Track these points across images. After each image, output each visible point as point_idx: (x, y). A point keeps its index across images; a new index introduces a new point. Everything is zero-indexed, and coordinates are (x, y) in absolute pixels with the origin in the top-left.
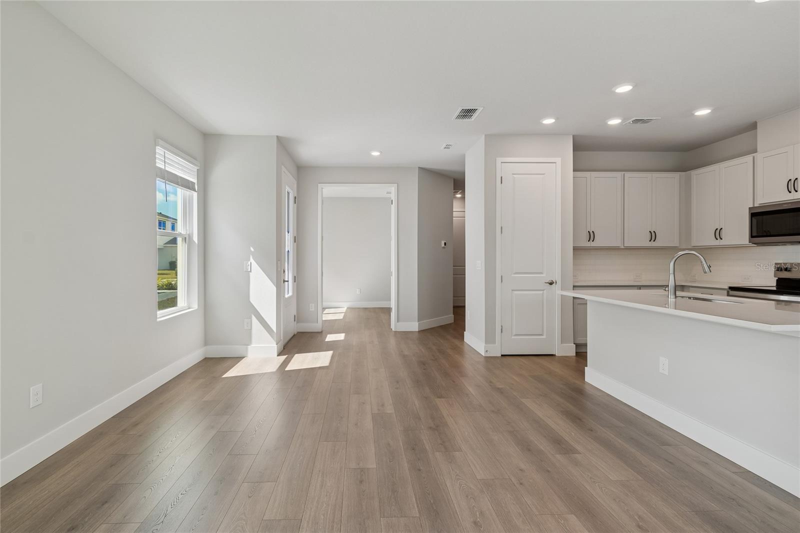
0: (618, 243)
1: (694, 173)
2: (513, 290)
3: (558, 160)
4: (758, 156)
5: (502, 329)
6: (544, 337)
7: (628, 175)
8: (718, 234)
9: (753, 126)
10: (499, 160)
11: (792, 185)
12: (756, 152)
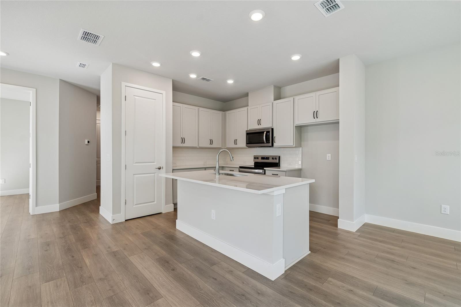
0: (196, 145)
1: (227, 112)
2: (134, 174)
3: (164, 92)
4: (249, 108)
5: (126, 202)
6: (155, 203)
7: (201, 109)
8: (235, 142)
9: (247, 95)
10: (124, 84)
11: (259, 122)
12: (248, 106)
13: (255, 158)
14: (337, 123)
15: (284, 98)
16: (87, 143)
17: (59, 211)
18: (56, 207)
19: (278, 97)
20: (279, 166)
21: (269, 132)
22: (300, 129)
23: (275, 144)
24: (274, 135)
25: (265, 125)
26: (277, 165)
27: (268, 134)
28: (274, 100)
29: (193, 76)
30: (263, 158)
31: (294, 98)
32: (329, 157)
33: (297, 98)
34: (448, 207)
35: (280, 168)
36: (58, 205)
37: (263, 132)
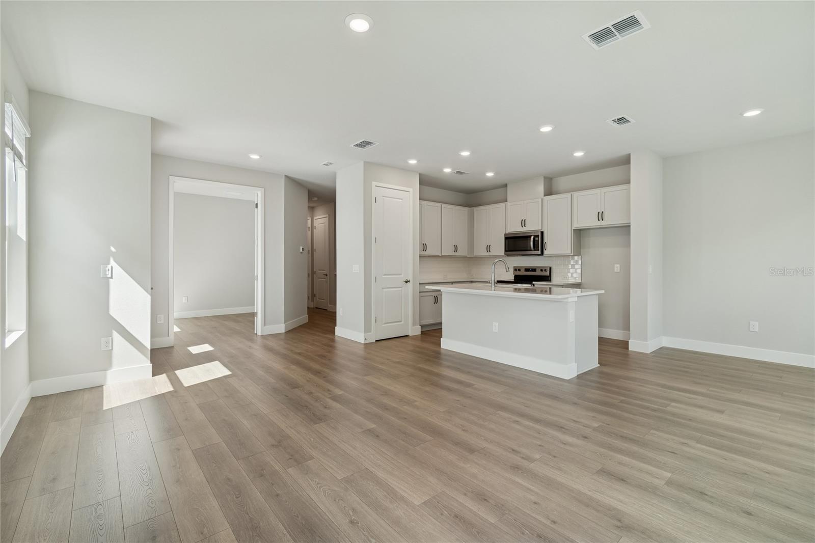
0: (439, 253)
1: (476, 209)
2: (383, 288)
3: (411, 190)
4: (508, 204)
5: (376, 320)
6: (403, 322)
7: (444, 206)
8: (488, 248)
9: (506, 186)
10: (374, 183)
11: (523, 223)
12: (507, 201)
13: (515, 270)
14: (628, 227)
15: (557, 193)
16: (301, 251)
17: (284, 332)
18: (281, 328)
19: (549, 192)
20: (550, 280)
21: (538, 236)
22: (579, 233)
23: (545, 252)
24: (545, 240)
25: (532, 227)
26: (547, 278)
27: (537, 239)
28: (544, 196)
29: (447, 170)
30: (527, 270)
31: (571, 195)
32: (617, 268)
33: (576, 194)
34: (757, 324)
35: (551, 282)
36: (283, 325)
37: (530, 236)
